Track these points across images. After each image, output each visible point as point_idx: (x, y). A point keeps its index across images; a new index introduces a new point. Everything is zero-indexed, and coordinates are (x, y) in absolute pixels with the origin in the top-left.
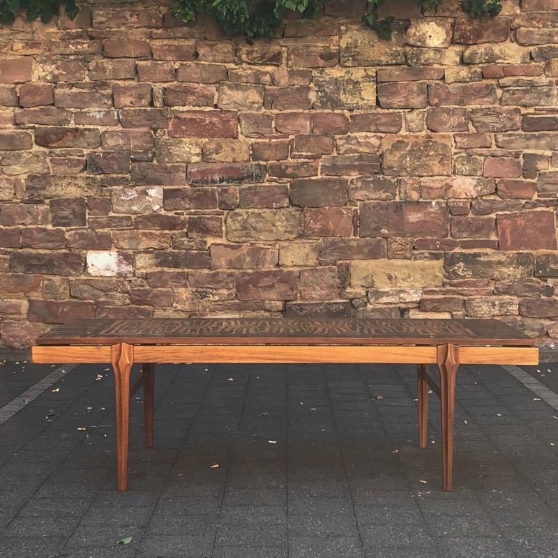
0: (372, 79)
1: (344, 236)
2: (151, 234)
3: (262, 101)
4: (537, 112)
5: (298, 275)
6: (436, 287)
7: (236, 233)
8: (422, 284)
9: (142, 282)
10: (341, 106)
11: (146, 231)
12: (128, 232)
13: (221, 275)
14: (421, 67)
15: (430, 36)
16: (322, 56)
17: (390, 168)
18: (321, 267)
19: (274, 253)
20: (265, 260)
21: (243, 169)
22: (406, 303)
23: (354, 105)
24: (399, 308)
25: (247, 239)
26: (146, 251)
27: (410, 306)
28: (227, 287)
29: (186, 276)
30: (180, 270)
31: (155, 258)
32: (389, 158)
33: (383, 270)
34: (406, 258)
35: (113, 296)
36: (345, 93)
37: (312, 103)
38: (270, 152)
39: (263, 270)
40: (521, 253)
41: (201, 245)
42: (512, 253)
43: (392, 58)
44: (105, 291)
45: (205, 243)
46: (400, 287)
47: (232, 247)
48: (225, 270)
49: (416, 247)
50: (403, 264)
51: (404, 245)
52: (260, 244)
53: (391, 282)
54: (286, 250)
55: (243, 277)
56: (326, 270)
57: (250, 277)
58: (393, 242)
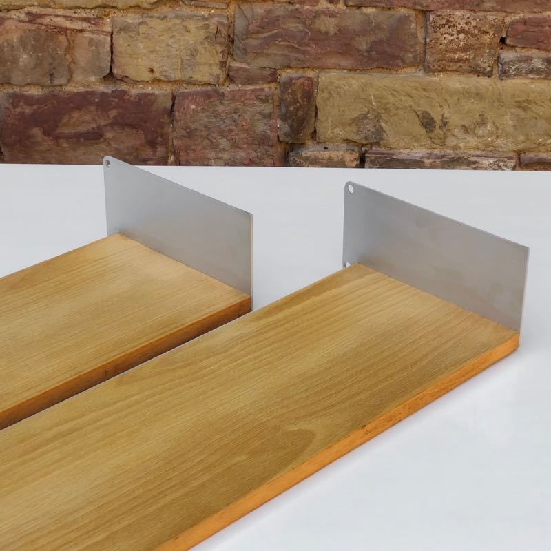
1: (302, 2)
5: (169, 104)
8: (517, 143)
19: (98, 44)
20: (73, 62)
33: (410, 102)
34: (478, 72)
39: (71, 89)
46: (456, 147)
49: (508, 41)
50: (467, 87)
51: (474, 35)
52: (57, 16)
53: (432, 135)
54: (131, 37)
55: (15, 105)
56: (248, 96)
57: (35, 107)
58: (443, 26)
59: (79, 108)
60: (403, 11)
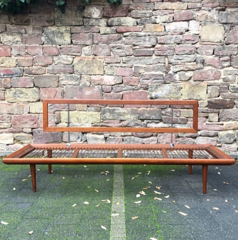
0: (69, 32)
3: (21, 40)
4: (140, 48)
5: (38, 117)
6: (98, 123)
7: (10, 99)
10: (55, 43)
13: (4, 117)
14: (90, 27)
15: (94, 13)
16: (47, 21)
17: (77, 71)
19: (27, 107)
21: (13, 70)
23: (61, 43)
25: (15, 101)
28: (7, 122)
32: (76, 67)
36: (57, 37)
37: (43, 42)
38: (25, 63)
40: (133, 109)
42: (129, 109)
43: (77, 22)
46: (82, 123)
47: (9, 105)
48: (6, 115)
49: (89, 106)
50: (83, 113)
52: (21, 103)
53: (79, 121)
54: (32, 106)
55: (14, 118)
57: (17, 118)
59: (24, 118)
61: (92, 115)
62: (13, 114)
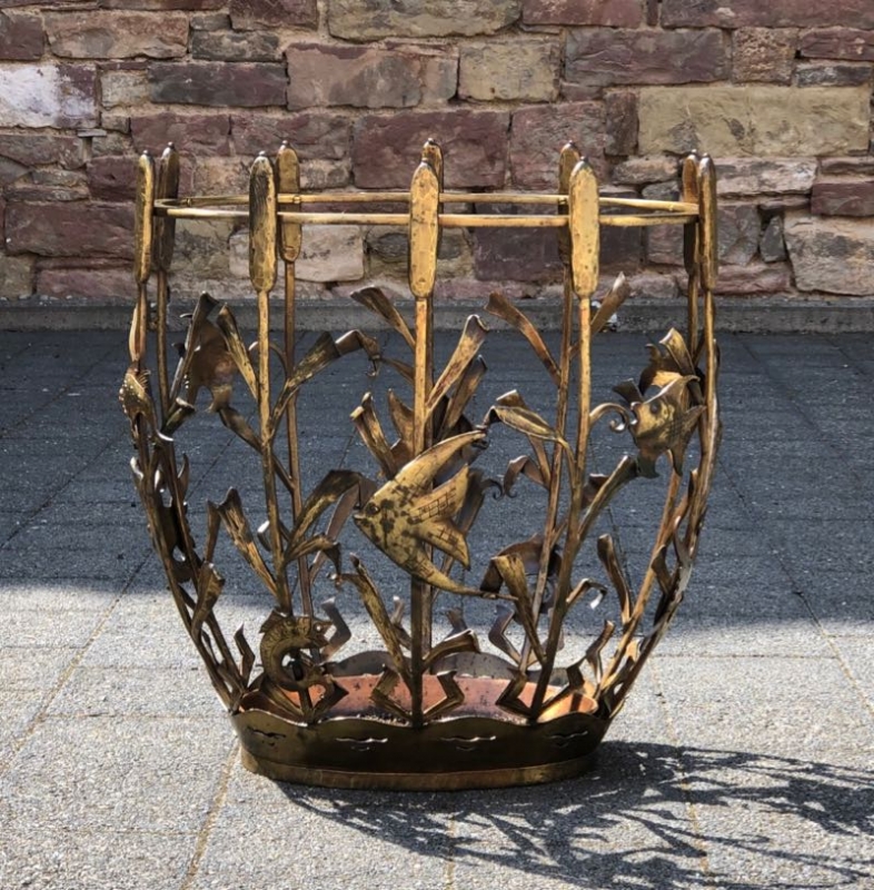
1: (624, 26)
2: (139, 19)
5: (507, 124)
6: (853, 153)
7: (351, 19)
8: (818, 148)
9: (120, 142)
11: (128, 14)
12: (84, 15)
13: (313, 125)
18: (565, 105)
19: (446, 68)
20: (424, 85)
22: (775, 195)
24: (759, 207)
25: (378, 33)
26: (130, 64)
27: (786, 202)
28: (329, 155)
29: (228, 127)
30: (212, 113)
31: (151, 81)
33: (720, 111)
34: (777, 82)
35: (49, 178)
39: (418, 110)
41: (264, 48)
44: (30, 166)
45: (276, 43)
46: (761, 155)
47: (342, 54)
48: (324, 111)
49: (803, 53)
50: (769, 96)
51: (773, 48)
52: (412, 44)
53: (741, 142)
54: (477, 61)
55: (369, 127)
56: (577, 111)
57: (387, 128)
58: (746, 40)
59: (426, 127)
60: (712, 30)
61: (824, 107)
62: (366, 108)
